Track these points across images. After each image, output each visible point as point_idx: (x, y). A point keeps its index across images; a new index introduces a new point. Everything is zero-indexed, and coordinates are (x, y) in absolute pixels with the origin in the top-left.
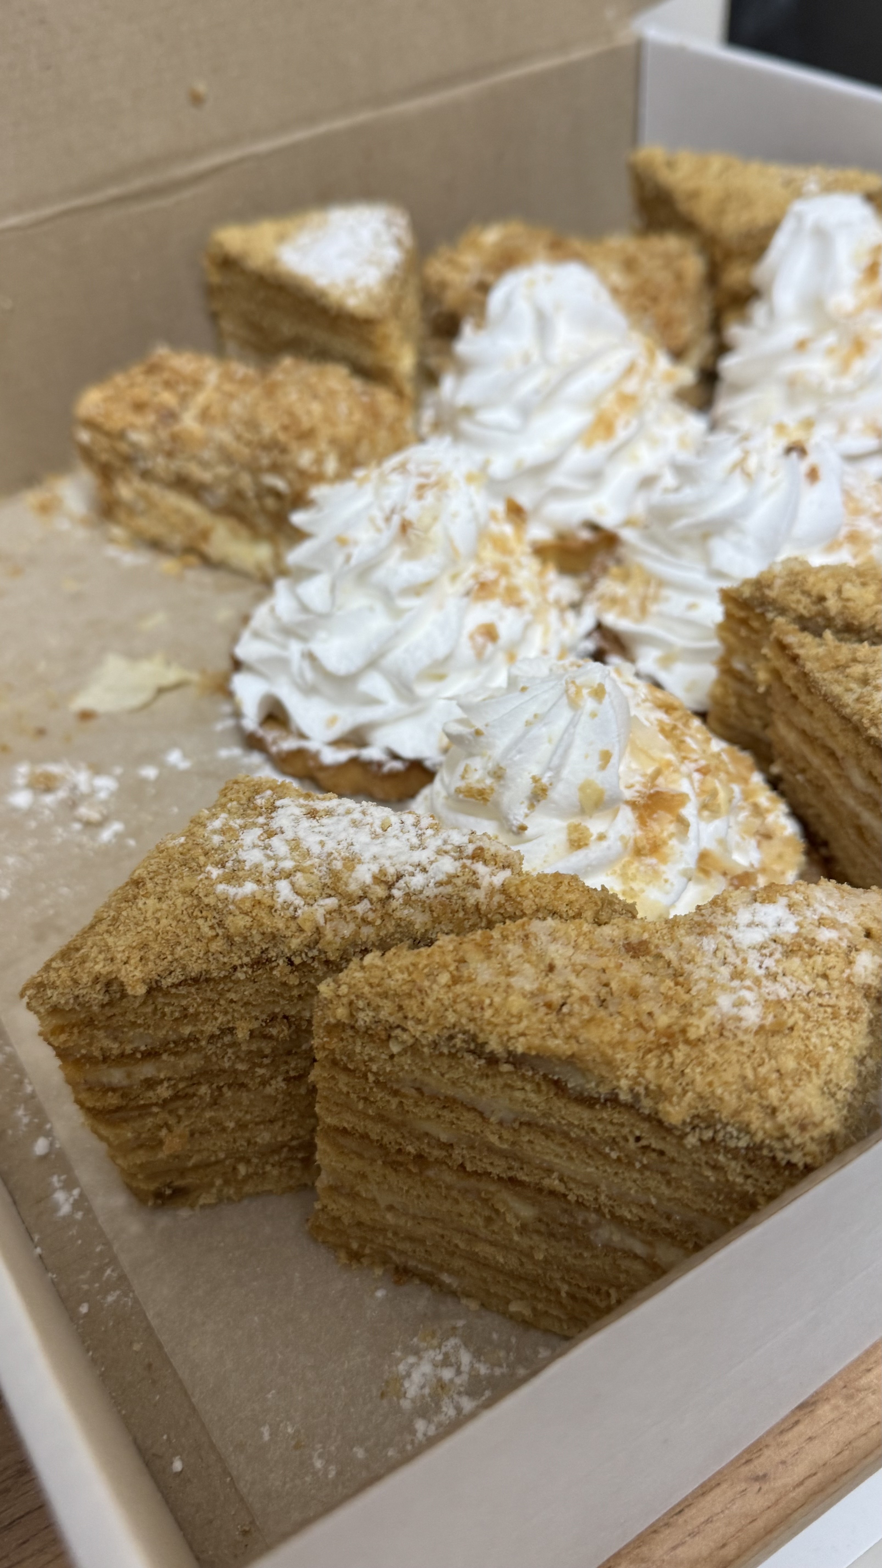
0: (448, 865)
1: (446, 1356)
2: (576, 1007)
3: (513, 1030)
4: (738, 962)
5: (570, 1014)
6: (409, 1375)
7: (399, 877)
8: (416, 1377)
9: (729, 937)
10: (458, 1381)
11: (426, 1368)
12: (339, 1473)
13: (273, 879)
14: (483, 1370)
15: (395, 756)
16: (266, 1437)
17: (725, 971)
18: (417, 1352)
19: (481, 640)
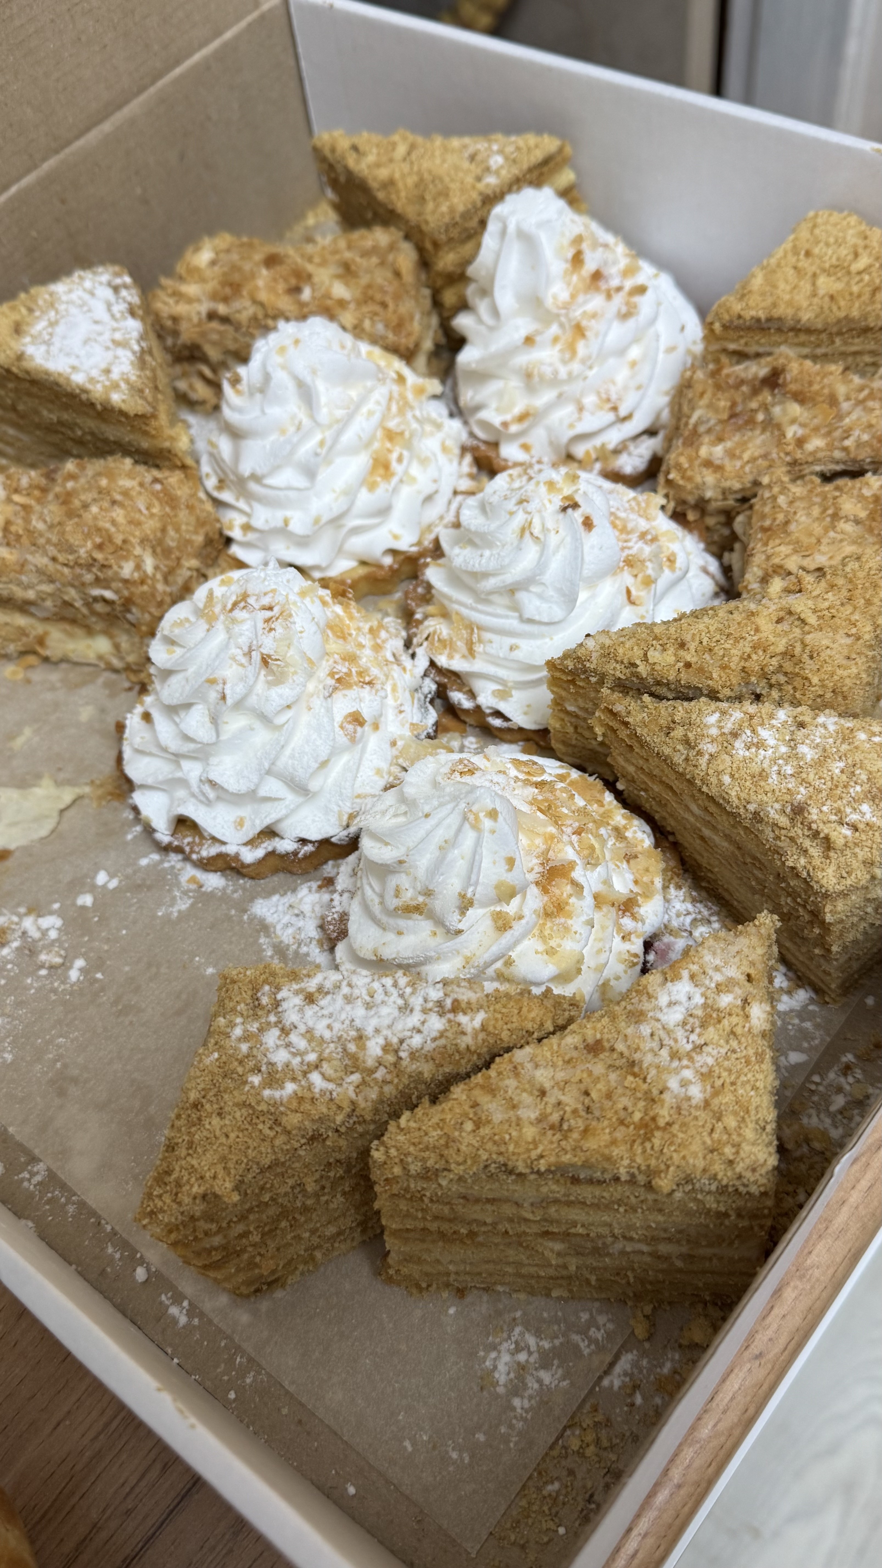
0: (436, 1024)
1: (516, 1343)
2: (572, 1122)
3: (534, 1154)
4: (672, 1043)
5: (570, 1130)
6: (495, 1367)
7: (401, 1041)
8: (502, 1368)
9: (658, 1020)
10: (532, 1360)
11: (506, 1358)
12: (472, 1457)
13: (305, 1074)
14: (546, 1345)
15: (303, 841)
16: (410, 1449)
17: (664, 1053)
18: (494, 1347)
19: (350, 727)
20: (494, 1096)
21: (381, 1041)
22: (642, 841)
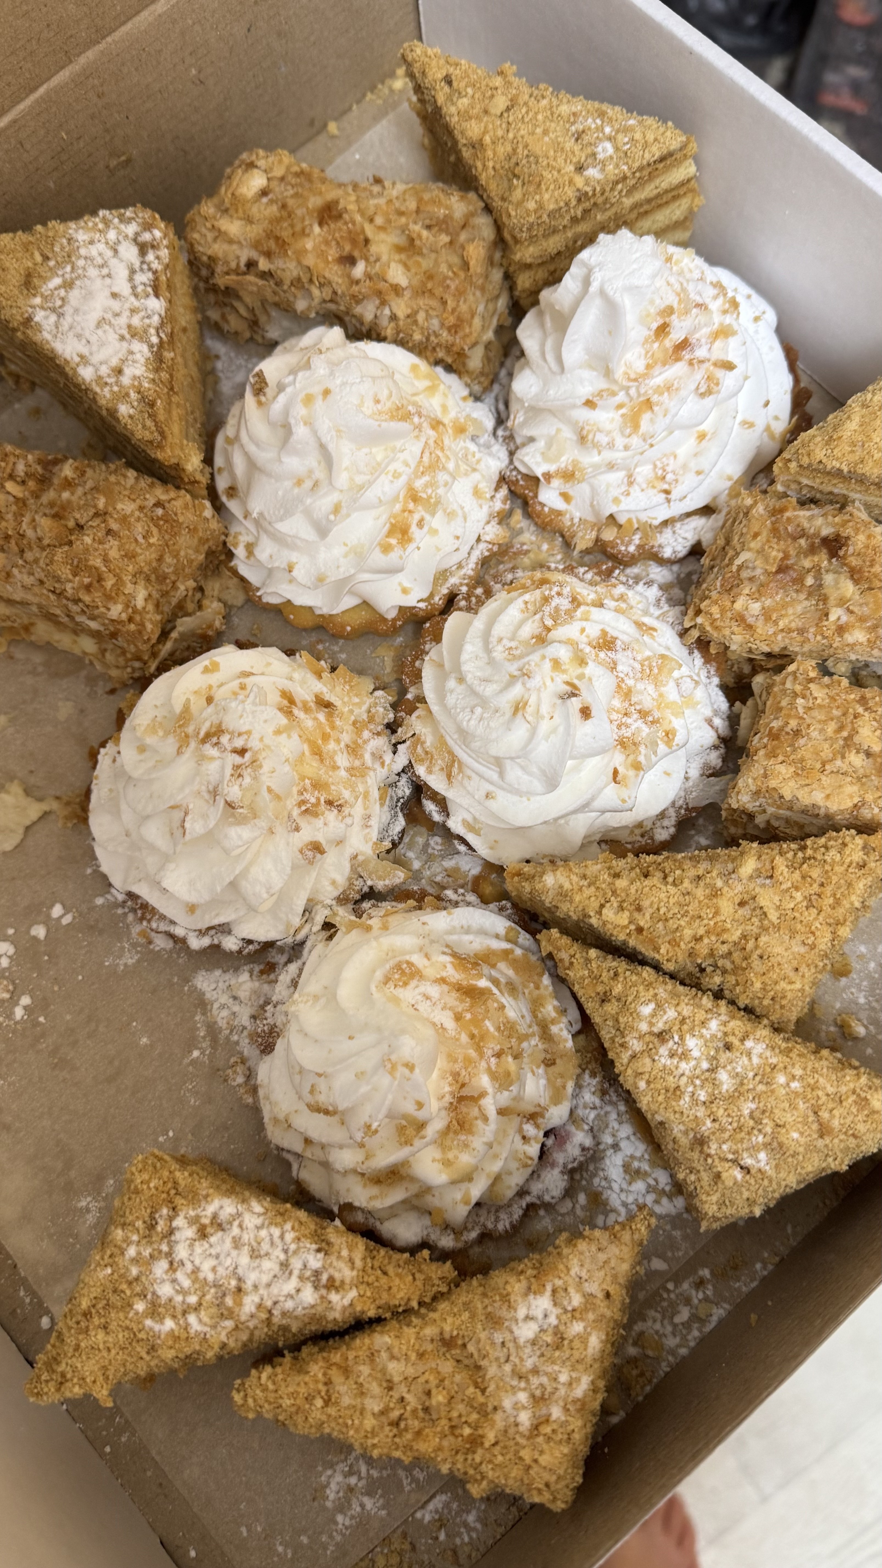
2: (410, 1422)
3: (370, 1442)
5: (406, 1429)
6: (329, 1483)
8: (333, 1486)
9: (512, 1332)
10: (360, 1485)
11: (339, 1478)
12: (295, 1553)
13: (184, 1313)
14: (375, 1473)
16: (245, 1534)
17: (508, 1368)
18: (332, 1465)
19: (310, 854)
20: (347, 1378)
21: (257, 1299)
22: (566, 1040)
